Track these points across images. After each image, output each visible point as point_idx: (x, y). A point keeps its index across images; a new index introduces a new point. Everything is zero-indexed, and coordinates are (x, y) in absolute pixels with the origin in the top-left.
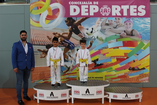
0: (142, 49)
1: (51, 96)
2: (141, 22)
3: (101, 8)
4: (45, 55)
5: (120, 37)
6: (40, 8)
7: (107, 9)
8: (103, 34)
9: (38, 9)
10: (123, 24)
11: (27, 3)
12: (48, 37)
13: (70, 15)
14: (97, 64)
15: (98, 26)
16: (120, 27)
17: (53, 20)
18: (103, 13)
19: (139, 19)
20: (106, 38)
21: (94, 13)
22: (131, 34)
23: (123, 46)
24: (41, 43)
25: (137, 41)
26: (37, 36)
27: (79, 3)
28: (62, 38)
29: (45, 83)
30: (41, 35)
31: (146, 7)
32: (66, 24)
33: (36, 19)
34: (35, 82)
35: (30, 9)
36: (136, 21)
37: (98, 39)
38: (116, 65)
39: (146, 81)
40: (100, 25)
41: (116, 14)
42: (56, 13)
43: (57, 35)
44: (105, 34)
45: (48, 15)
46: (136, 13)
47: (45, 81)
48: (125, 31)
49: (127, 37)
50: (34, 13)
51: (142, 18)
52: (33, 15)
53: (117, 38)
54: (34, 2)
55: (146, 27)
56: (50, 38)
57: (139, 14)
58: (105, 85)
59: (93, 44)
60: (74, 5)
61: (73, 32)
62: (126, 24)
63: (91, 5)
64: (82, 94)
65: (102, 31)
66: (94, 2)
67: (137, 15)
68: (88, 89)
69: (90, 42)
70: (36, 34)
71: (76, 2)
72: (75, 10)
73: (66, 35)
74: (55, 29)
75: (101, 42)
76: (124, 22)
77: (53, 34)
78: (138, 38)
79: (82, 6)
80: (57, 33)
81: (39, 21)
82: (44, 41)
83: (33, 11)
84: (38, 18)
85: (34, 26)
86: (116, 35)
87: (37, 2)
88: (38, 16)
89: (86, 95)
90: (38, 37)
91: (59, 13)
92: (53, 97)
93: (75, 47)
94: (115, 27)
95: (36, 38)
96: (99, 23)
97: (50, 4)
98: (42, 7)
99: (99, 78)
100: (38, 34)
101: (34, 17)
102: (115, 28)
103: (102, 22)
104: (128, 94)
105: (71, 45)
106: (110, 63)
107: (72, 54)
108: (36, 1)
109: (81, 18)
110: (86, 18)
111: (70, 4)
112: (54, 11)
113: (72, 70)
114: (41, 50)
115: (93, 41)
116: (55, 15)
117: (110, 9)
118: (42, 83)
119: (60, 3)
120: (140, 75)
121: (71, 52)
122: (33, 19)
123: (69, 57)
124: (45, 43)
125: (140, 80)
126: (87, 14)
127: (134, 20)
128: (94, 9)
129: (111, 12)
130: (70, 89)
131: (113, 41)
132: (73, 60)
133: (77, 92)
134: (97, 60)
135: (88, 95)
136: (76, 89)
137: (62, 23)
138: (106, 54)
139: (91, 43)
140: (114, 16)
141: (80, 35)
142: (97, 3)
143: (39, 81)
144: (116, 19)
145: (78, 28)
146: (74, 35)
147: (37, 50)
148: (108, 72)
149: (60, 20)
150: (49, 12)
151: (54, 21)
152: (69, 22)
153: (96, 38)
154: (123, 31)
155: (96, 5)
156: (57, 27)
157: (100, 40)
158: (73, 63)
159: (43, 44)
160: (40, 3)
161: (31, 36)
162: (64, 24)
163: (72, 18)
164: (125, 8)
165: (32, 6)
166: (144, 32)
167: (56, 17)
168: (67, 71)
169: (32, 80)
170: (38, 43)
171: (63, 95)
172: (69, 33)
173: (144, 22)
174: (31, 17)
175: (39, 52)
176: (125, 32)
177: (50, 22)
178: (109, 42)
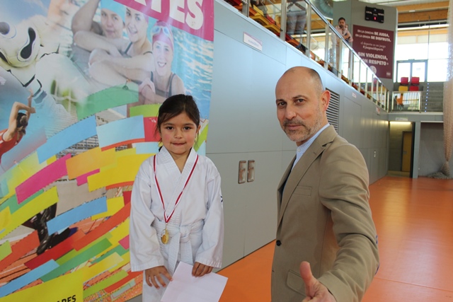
2: (191, 50)
10: (150, 42)
14: (50, 233)
15: (58, 24)
16: (139, 52)
20: (90, 97)
22: (168, 91)
23: (143, 137)
36: (182, 41)
37: (55, 96)
38: (123, 224)
40: (68, 22)
44: (87, 78)
46: (183, 14)
48: (152, 74)
49: (156, 103)
53: (129, 101)
55: (203, 71)
59: (30, 122)
62: (158, 47)
67: (183, 22)
69: (13, 112)
76: (152, 35)
86: (125, 88)
94: (124, 50)
96: (63, 13)
102: (124, 53)
103: (77, 8)
106: (100, 217)
115: (30, 105)
127: (176, 38)
134: (52, 211)
138: (89, 178)
139: (19, 116)
144: (129, 14)
148: (93, 263)
153: (47, 88)
157: (65, 103)
176: (152, 80)
178: (101, 115)
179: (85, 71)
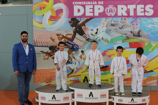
0: (150, 50)
1: (53, 99)
2: (148, 22)
3: (106, 8)
4: (48, 57)
5: (126, 38)
6: (43, 9)
7: (112, 9)
8: (109, 35)
9: (41, 9)
10: (130, 24)
11: (30, 4)
12: (51, 38)
13: (74, 15)
15: (103, 26)
16: (126, 27)
17: (56, 20)
18: (108, 13)
19: (146, 19)
20: (112, 39)
21: (99, 13)
22: (138, 35)
23: (129, 47)
24: (44, 45)
25: (144, 42)
26: (40, 37)
27: (83, 3)
28: (66, 39)
29: (48, 85)
30: (45, 36)
31: (153, 6)
32: (70, 25)
33: (39, 19)
34: (38, 84)
35: (33, 10)
36: (144, 21)
37: (103, 40)
39: (155, 85)
41: (122, 14)
42: (59, 14)
43: (61, 36)
44: (111, 35)
45: (52, 16)
46: (144, 13)
47: (48, 83)
48: (131, 31)
49: (133, 38)
50: (37, 14)
51: (149, 18)
52: (36, 15)
53: (123, 39)
54: (37, 3)
55: (154, 27)
56: (54, 39)
57: (147, 14)
58: (109, 88)
60: (78, 5)
61: (77, 33)
62: (133, 24)
63: (96, 5)
64: (85, 98)
65: (108, 32)
66: (99, 2)
67: (144, 15)
68: (91, 93)
70: (39, 35)
71: (81, 2)
72: (79, 11)
73: (70, 37)
74: (58, 30)
75: (106, 43)
76: (130, 22)
77: (56, 35)
78: (146, 39)
79: (86, 6)
80: (60, 34)
81: (42, 22)
82: (47, 42)
83: (36, 11)
84: (41, 18)
85: (36, 27)
86: (122, 36)
87: (40, 3)
88: (41, 16)
89: (89, 98)
90: (41, 39)
91: (62, 14)
92: (55, 100)
93: (79, 48)
94: (121, 28)
95: (39, 39)
96: (104, 24)
97: (54, 4)
98: (45, 8)
99: (104, 80)
100: (41, 35)
101: (37, 17)
103: (107, 22)
104: (134, 98)
105: (75, 46)
107: (76, 55)
108: (39, 1)
109: (86, 19)
110: (91, 18)
111: (74, 4)
112: (57, 12)
113: (76, 72)
114: (44, 51)
116: (58, 16)
117: (116, 9)
118: (46, 85)
119: (63, 3)
120: (148, 78)
121: (75, 53)
122: (36, 20)
123: (73, 59)
124: (48, 45)
125: (148, 83)
126: (91, 14)
127: (141, 20)
128: (99, 9)
129: (117, 12)
130: (72, 92)
131: (119, 42)
132: (77, 62)
133: (80, 96)
135: (91, 98)
136: (79, 92)
137: (66, 23)
138: (111, 56)
140: (120, 17)
141: (84, 36)
142: (102, 3)
143: (42, 83)
144: (122, 19)
145: (83, 29)
146: (78, 36)
147: (40, 51)
149: (64, 21)
150: (52, 13)
151: (57, 22)
152: (73, 22)
153: (101, 39)
154: (130, 31)
155: (101, 5)
156: (60, 28)
157: (105, 41)
158: (77, 65)
159: (47, 46)
160: (43, 3)
161: (34, 37)
162: (68, 24)
163: (76, 18)
164: (132, 7)
165: (35, 7)
166: (152, 33)
167: (59, 18)
168: (71, 74)
169: (35, 83)
170: (41, 44)
171: (65, 99)
172: (73, 34)
173: (152, 22)
174: (34, 17)
175: (42, 53)
176: (131, 33)
177: (54, 22)
178: (115, 43)
179: (110, 34)
